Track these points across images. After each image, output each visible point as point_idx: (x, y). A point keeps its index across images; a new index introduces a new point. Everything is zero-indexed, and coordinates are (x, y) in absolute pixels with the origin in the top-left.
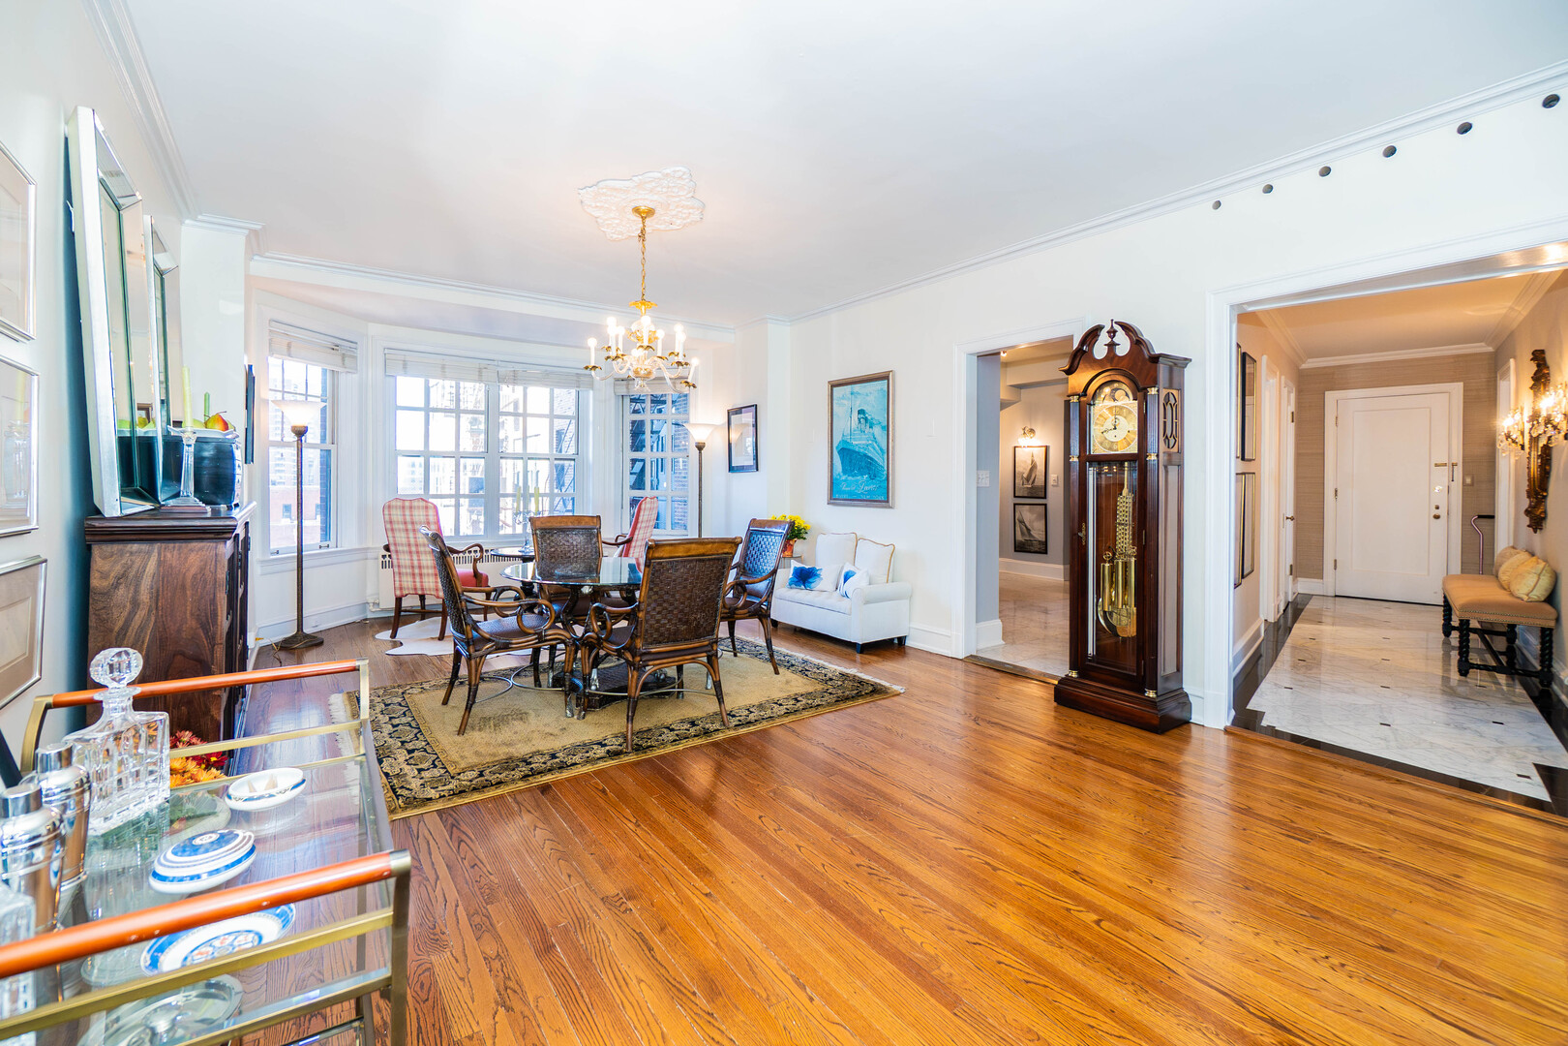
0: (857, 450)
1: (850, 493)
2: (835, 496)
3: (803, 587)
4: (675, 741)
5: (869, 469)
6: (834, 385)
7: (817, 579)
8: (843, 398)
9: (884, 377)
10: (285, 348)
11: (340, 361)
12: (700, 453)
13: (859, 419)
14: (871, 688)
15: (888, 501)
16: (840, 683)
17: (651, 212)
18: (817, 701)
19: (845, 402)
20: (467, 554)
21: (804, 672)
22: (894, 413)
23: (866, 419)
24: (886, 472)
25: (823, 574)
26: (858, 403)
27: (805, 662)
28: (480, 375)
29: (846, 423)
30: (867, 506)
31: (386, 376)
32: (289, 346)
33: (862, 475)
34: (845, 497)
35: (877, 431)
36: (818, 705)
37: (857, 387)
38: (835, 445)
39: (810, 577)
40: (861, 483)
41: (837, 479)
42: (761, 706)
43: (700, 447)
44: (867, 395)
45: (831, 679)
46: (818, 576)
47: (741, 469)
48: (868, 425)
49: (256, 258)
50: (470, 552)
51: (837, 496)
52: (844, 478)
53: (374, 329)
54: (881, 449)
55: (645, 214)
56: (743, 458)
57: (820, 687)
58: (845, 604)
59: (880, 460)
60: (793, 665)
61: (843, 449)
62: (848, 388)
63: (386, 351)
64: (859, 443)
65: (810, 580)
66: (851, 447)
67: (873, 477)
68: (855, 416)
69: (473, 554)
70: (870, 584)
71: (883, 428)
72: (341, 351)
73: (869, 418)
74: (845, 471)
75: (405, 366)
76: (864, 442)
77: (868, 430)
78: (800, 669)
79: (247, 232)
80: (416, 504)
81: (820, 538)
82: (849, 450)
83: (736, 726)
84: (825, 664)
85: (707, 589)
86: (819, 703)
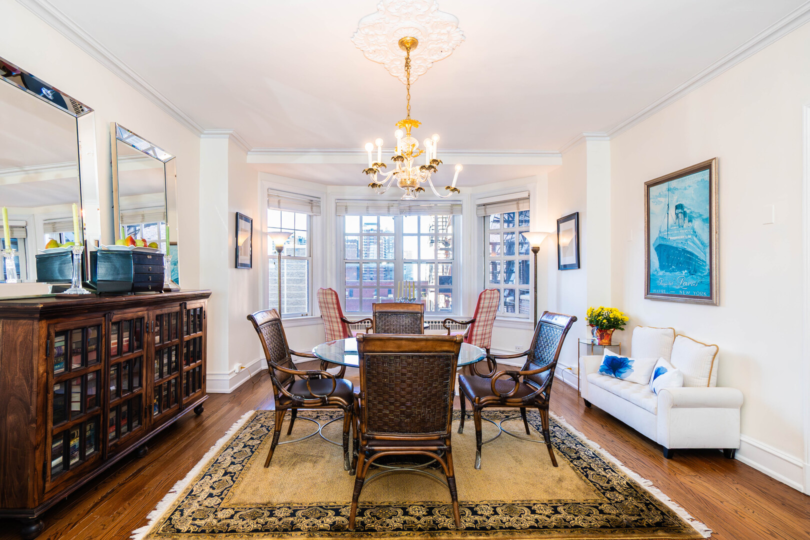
0: (675, 245)
1: (668, 289)
2: (652, 290)
3: (613, 375)
4: (398, 529)
5: (689, 264)
6: (649, 185)
7: (628, 371)
8: (660, 196)
9: (706, 166)
10: (277, 203)
11: (310, 209)
12: (536, 255)
13: (677, 215)
14: (658, 519)
15: (711, 298)
16: (621, 498)
17: (414, 43)
18: (578, 521)
19: (662, 199)
20: (363, 324)
21: (585, 471)
22: (718, 204)
23: (685, 214)
24: (708, 267)
25: (634, 365)
26: (675, 198)
27: (595, 456)
28: (389, 211)
29: (664, 219)
30: (686, 302)
31: (337, 216)
32: (279, 202)
33: (681, 270)
34: (663, 292)
35: (698, 224)
36: (577, 527)
37: (674, 183)
38: (652, 242)
39: (621, 368)
40: (681, 279)
41: (654, 275)
42: (511, 508)
43: (536, 251)
44: (685, 189)
45: (613, 489)
46: (629, 367)
47: (567, 267)
48: (687, 220)
49: (249, 153)
50: (365, 322)
51: (654, 291)
52: (661, 273)
53: (330, 189)
54: (703, 244)
55: (408, 45)
56: (569, 258)
57: (594, 497)
58: (651, 402)
59: (704, 256)
60: (579, 458)
61: (660, 245)
62: (665, 186)
63: (337, 201)
64: (677, 239)
65: (621, 370)
66: (668, 243)
67: (693, 272)
68: (672, 211)
69: (366, 324)
70: (684, 386)
71: (704, 220)
72: (312, 204)
73: (688, 212)
74: (662, 267)
75: (346, 209)
76: (682, 237)
77: (686, 224)
78: (585, 464)
79: (228, 136)
80: (327, 292)
81: (637, 331)
82: (667, 246)
83: (468, 529)
84: (618, 463)
85: (430, 385)
86: (580, 523)
